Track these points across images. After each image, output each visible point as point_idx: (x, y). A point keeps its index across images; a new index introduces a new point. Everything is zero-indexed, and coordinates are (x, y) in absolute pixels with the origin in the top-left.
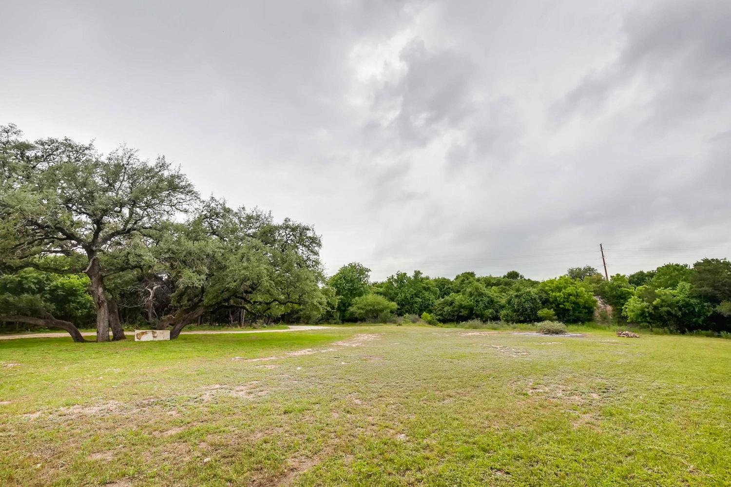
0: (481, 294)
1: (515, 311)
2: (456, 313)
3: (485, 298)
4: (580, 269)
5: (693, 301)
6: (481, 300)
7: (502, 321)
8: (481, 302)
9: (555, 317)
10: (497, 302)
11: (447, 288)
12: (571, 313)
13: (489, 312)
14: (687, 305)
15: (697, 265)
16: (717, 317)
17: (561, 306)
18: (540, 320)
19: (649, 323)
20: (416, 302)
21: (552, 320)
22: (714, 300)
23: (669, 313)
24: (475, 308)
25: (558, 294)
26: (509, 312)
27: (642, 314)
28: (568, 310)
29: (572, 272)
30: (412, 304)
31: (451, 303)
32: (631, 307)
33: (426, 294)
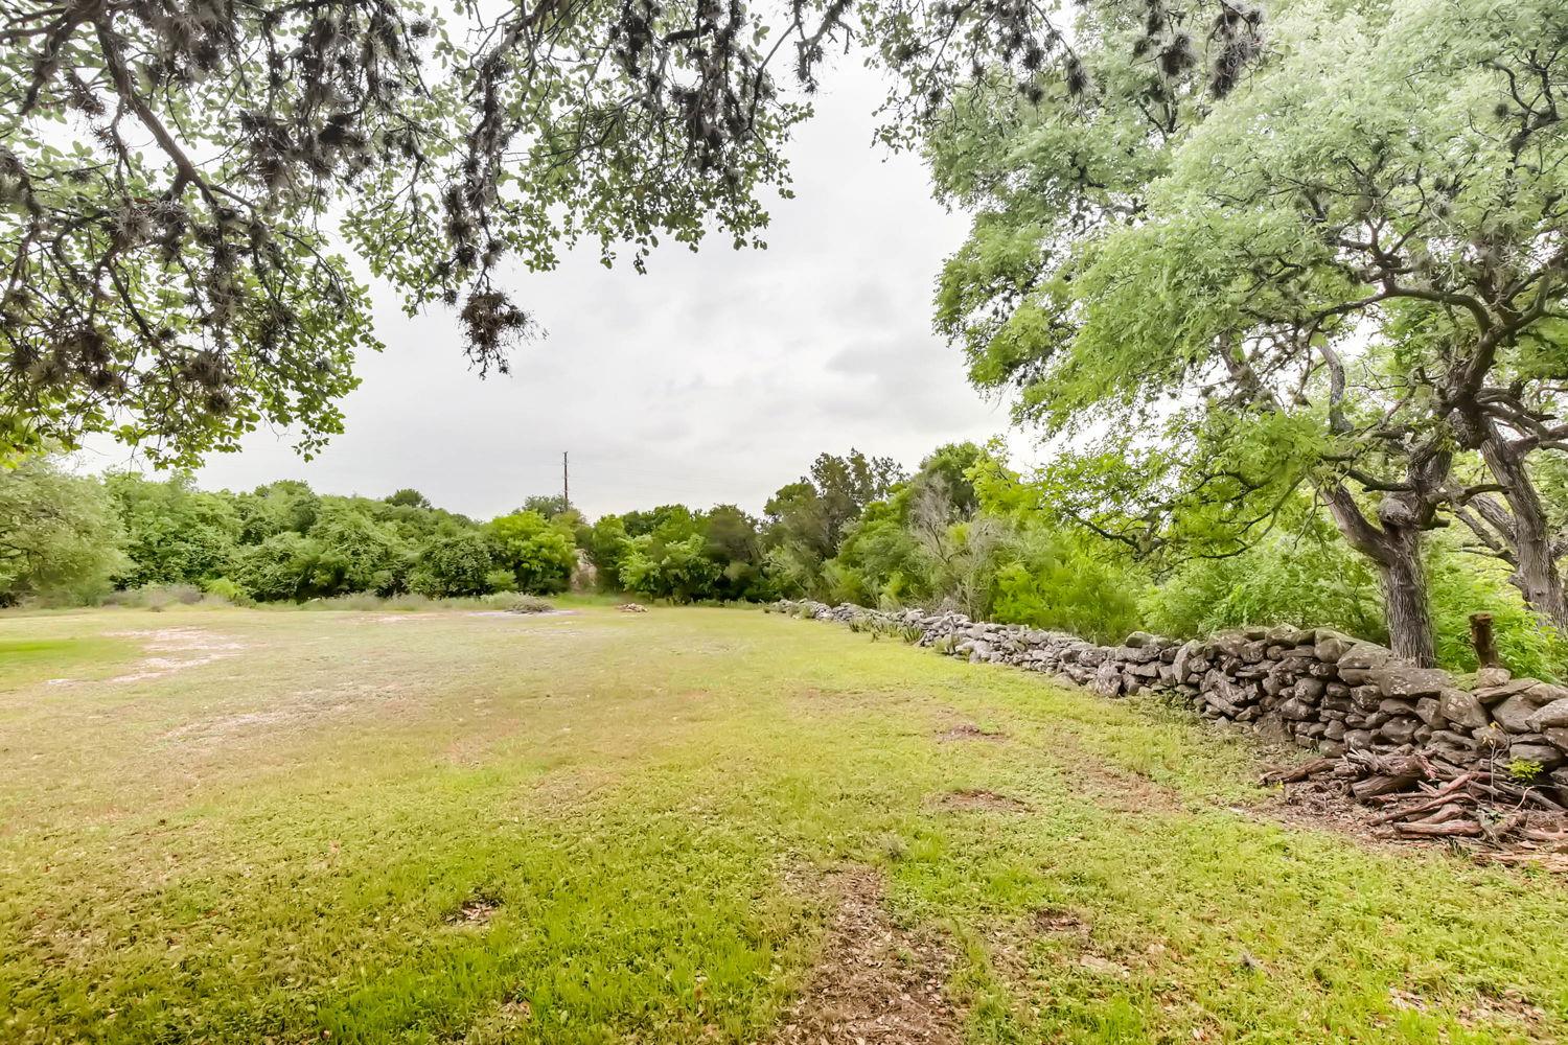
0: (365, 539)
1: (440, 574)
2: (297, 580)
3: (373, 548)
4: (547, 499)
5: (704, 561)
6: (365, 552)
7: (413, 594)
8: (364, 556)
9: (516, 585)
10: (398, 556)
11: (255, 520)
12: (539, 577)
13: (384, 576)
14: (697, 566)
15: (714, 513)
16: (724, 583)
17: (525, 565)
18: (490, 589)
19: (652, 591)
20: (177, 554)
21: (512, 590)
22: (722, 559)
23: (676, 577)
24: (351, 568)
25: (524, 544)
26: (428, 576)
27: (646, 579)
28: (535, 572)
29: (532, 504)
30: (164, 557)
31: (285, 557)
32: (632, 569)
33: (210, 532)
